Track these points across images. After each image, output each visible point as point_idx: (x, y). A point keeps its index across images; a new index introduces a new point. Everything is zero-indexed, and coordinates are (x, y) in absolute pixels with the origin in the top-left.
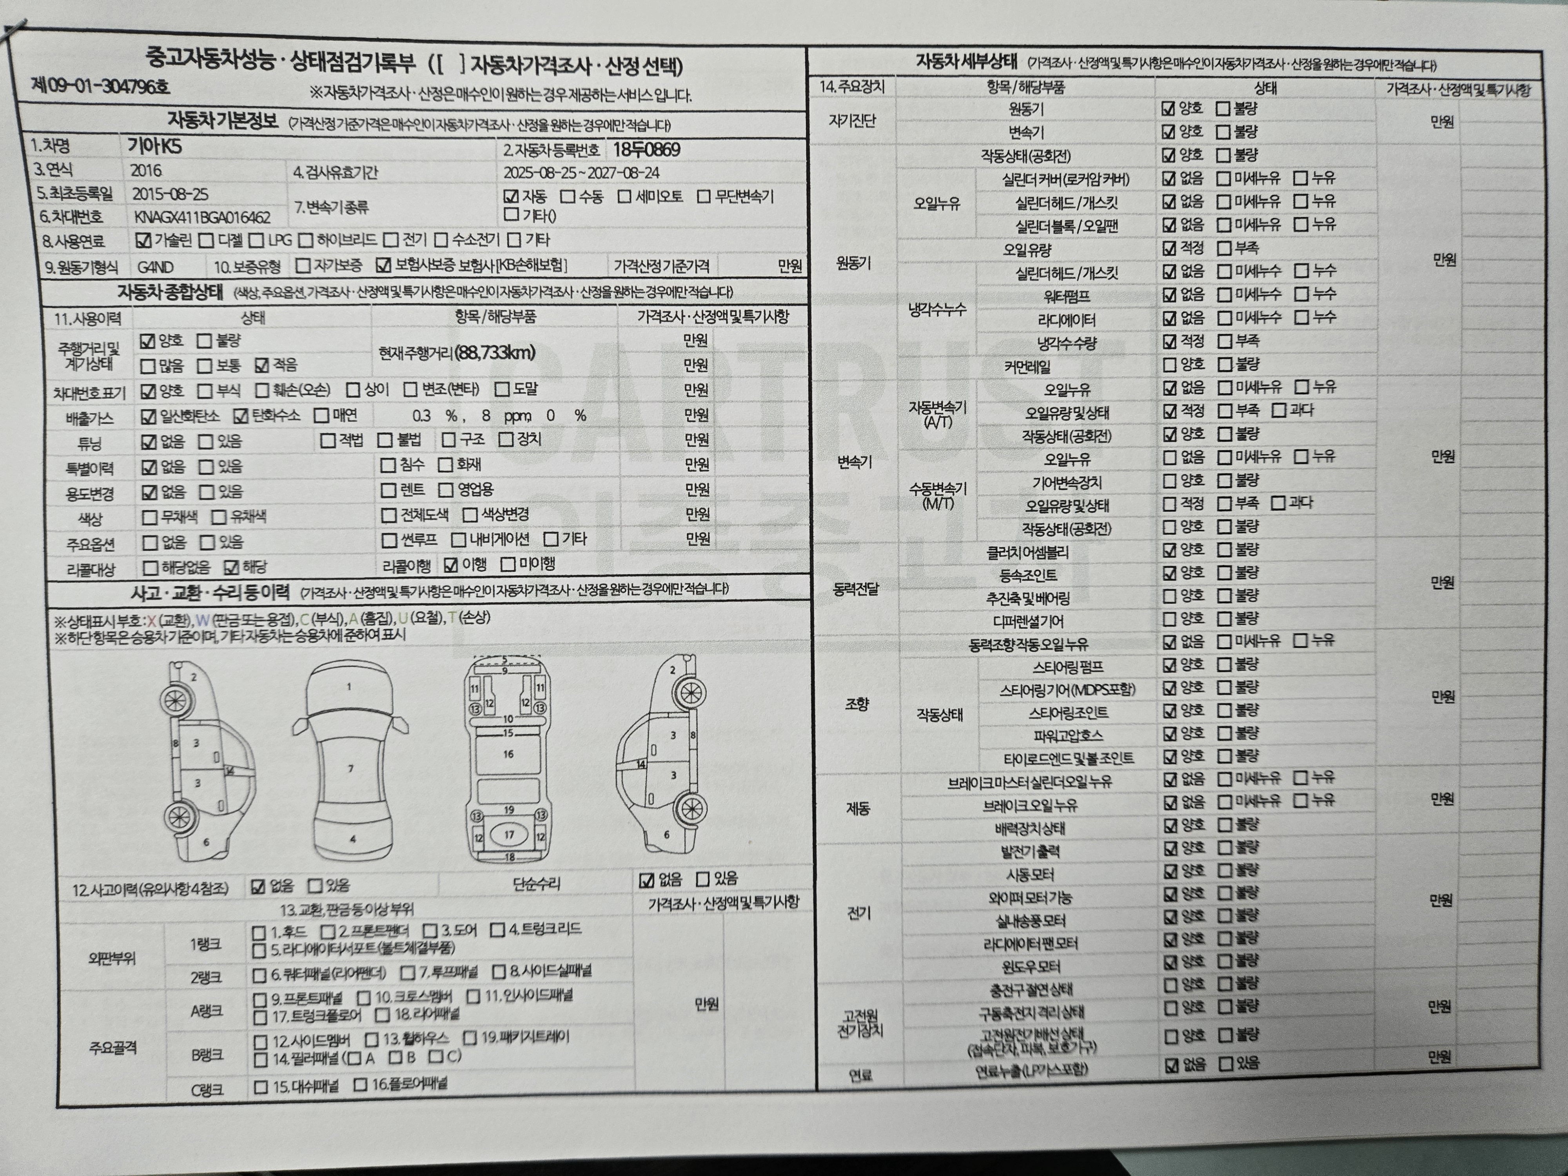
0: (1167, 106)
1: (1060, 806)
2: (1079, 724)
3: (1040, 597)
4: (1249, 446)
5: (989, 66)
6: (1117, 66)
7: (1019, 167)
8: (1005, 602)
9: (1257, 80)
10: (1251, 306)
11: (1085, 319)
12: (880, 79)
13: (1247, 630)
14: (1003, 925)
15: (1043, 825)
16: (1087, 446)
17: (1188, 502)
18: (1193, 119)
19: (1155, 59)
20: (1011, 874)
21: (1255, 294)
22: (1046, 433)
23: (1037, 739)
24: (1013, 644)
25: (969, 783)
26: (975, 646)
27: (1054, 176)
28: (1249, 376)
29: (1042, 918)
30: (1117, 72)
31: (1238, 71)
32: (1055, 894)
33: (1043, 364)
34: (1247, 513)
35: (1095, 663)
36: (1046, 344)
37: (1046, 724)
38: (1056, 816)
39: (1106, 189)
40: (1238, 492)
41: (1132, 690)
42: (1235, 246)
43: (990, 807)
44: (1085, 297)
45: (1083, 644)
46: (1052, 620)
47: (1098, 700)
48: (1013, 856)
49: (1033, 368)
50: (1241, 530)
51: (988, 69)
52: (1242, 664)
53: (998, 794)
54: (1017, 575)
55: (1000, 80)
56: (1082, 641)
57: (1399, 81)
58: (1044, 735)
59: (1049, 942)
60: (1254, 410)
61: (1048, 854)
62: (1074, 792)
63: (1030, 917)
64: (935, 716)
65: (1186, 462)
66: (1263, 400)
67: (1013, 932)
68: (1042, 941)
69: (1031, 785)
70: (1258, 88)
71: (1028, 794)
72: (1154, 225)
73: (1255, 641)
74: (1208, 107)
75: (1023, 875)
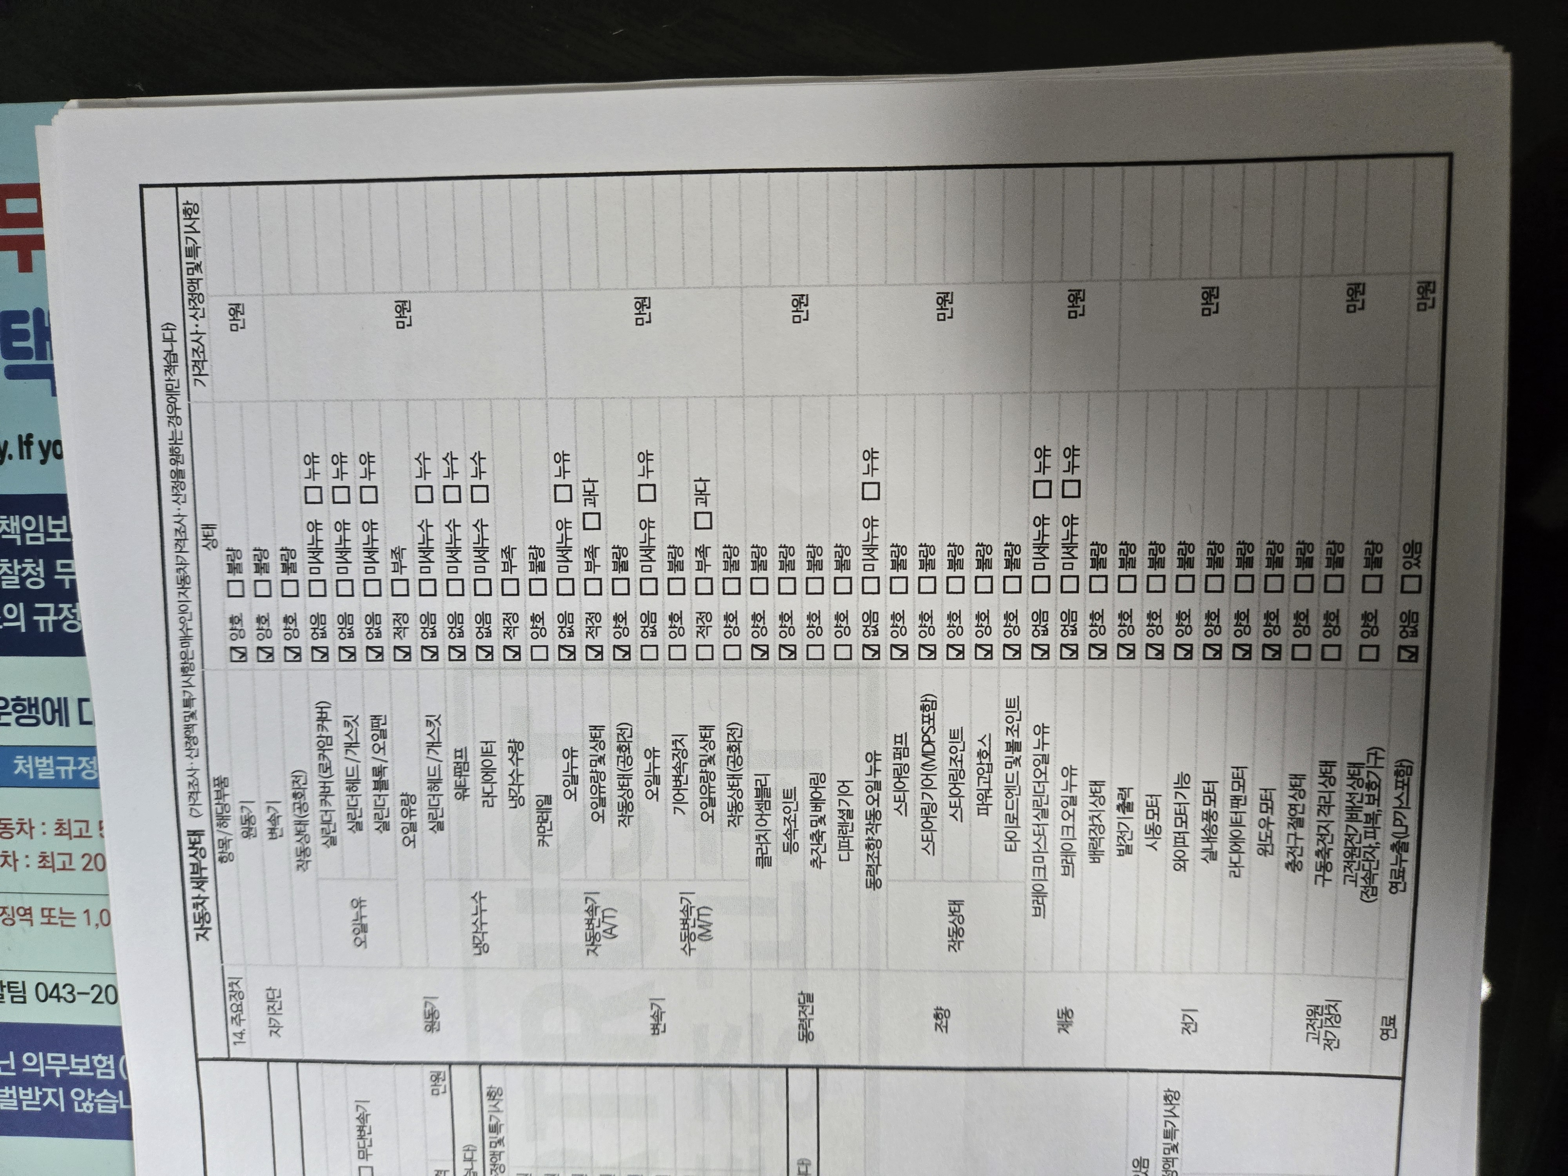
0: (236, 656)
1: (1070, 786)
2: (971, 763)
3: (816, 807)
4: (634, 558)
5: (203, 861)
6: (193, 715)
7: (314, 828)
8: (822, 848)
9: (201, 549)
10: (467, 555)
11: (487, 753)
12: (227, 982)
13: (856, 557)
14: (1213, 856)
15: (1094, 808)
16: (636, 752)
17: (702, 631)
18: (249, 625)
19: (183, 670)
20: (1151, 846)
21: (453, 550)
22: (621, 800)
23: (987, 814)
24: (872, 839)
25: (1039, 894)
26: (874, 884)
27: (322, 790)
28: (551, 559)
29: (1206, 809)
30: (199, 715)
31: (191, 570)
32: (1176, 793)
33: (540, 803)
34: (715, 559)
35: (896, 742)
36: (517, 800)
37: (970, 803)
38: (1082, 792)
39: (336, 730)
40: (690, 571)
41: (929, 698)
42: (397, 576)
43: (1068, 868)
44: (460, 753)
45: (873, 757)
46: (844, 794)
47: (941, 740)
48: (1129, 843)
49: (545, 815)
50: (736, 566)
51: (207, 862)
52: (898, 564)
53: (1053, 860)
54: (790, 834)
55: (217, 850)
56: (869, 757)
57: (191, 372)
58: (983, 804)
59: (1235, 800)
60: (591, 552)
61: (1128, 800)
62: (1053, 770)
63: (1206, 822)
64: (957, 933)
65: (654, 634)
66: (580, 540)
67: (1222, 845)
68: (1235, 810)
69: (1043, 821)
70: (210, 546)
71: (1054, 823)
72: (376, 673)
73: (870, 548)
74: (236, 607)
75: (1153, 831)
